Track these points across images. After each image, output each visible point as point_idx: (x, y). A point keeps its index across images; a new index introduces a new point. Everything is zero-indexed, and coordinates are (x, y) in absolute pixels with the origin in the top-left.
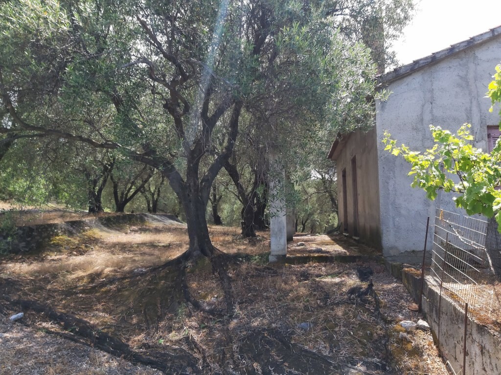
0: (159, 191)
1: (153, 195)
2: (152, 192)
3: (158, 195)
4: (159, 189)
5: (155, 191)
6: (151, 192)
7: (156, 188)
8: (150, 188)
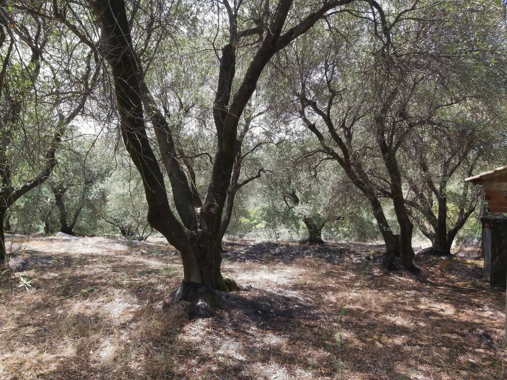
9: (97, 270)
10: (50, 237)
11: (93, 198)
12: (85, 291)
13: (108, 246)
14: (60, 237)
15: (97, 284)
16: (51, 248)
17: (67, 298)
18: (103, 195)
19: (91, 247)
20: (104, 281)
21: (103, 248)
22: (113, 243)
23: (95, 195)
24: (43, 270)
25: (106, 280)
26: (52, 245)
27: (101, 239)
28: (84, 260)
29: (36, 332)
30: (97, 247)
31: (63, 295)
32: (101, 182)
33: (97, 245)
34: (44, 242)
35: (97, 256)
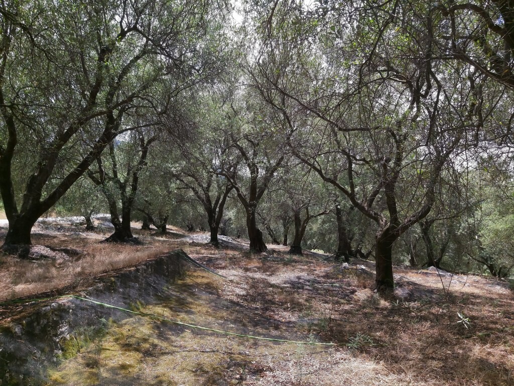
0: (136, 179)
1: (122, 187)
2: (122, 181)
3: (134, 188)
4: (135, 174)
5: (126, 181)
6: (118, 181)
7: (128, 174)
8: (115, 173)
9: (486, 314)
10: (425, 271)
11: (461, 233)
12: (480, 334)
13: (487, 287)
14: (433, 272)
15: (491, 329)
16: (428, 282)
17: (463, 338)
18: (473, 231)
19: (469, 286)
20: (499, 326)
21: (482, 289)
22: (492, 284)
23: (463, 230)
24: (430, 303)
25: (502, 326)
26: (428, 278)
27: (477, 278)
28: (467, 300)
29: (441, 368)
30: (475, 286)
31: (458, 334)
32: (469, 216)
33: (474, 284)
34: (420, 275)
35: (478, 297)
